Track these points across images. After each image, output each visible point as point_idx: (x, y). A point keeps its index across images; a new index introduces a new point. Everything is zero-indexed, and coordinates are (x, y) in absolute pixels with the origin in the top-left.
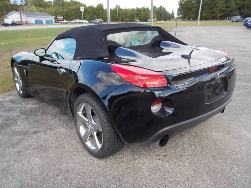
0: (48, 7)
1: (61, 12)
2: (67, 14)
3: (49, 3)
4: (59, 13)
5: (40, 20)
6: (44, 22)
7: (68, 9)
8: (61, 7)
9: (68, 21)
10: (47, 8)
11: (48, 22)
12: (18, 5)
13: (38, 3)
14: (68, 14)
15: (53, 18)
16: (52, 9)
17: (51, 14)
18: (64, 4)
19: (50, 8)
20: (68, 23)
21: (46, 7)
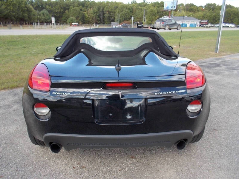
0: (198, 11)
1: (208, 16)
2: (214, 18)
3: (200, 8)
4: (207, 18)
5: (185, 24)
6: (188, 26)
7: (217, 13)
8: (211, 11)
9: (212, 25)
10: (196, 13)
11: (191, 26)
12: (169, 10)
13: (189, 8)
14: (216, 18)
15: (199, 22)
16: (201, 13)
17: (198, 18)
18: (215, 8)
19: (200, 12)
20: (213, 27)
21: (196, 11)
